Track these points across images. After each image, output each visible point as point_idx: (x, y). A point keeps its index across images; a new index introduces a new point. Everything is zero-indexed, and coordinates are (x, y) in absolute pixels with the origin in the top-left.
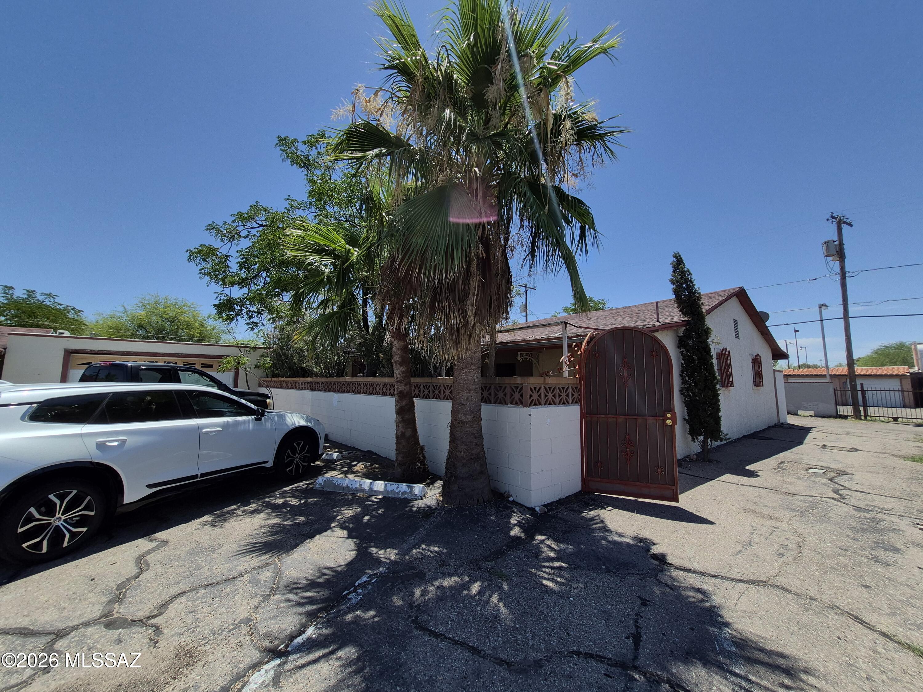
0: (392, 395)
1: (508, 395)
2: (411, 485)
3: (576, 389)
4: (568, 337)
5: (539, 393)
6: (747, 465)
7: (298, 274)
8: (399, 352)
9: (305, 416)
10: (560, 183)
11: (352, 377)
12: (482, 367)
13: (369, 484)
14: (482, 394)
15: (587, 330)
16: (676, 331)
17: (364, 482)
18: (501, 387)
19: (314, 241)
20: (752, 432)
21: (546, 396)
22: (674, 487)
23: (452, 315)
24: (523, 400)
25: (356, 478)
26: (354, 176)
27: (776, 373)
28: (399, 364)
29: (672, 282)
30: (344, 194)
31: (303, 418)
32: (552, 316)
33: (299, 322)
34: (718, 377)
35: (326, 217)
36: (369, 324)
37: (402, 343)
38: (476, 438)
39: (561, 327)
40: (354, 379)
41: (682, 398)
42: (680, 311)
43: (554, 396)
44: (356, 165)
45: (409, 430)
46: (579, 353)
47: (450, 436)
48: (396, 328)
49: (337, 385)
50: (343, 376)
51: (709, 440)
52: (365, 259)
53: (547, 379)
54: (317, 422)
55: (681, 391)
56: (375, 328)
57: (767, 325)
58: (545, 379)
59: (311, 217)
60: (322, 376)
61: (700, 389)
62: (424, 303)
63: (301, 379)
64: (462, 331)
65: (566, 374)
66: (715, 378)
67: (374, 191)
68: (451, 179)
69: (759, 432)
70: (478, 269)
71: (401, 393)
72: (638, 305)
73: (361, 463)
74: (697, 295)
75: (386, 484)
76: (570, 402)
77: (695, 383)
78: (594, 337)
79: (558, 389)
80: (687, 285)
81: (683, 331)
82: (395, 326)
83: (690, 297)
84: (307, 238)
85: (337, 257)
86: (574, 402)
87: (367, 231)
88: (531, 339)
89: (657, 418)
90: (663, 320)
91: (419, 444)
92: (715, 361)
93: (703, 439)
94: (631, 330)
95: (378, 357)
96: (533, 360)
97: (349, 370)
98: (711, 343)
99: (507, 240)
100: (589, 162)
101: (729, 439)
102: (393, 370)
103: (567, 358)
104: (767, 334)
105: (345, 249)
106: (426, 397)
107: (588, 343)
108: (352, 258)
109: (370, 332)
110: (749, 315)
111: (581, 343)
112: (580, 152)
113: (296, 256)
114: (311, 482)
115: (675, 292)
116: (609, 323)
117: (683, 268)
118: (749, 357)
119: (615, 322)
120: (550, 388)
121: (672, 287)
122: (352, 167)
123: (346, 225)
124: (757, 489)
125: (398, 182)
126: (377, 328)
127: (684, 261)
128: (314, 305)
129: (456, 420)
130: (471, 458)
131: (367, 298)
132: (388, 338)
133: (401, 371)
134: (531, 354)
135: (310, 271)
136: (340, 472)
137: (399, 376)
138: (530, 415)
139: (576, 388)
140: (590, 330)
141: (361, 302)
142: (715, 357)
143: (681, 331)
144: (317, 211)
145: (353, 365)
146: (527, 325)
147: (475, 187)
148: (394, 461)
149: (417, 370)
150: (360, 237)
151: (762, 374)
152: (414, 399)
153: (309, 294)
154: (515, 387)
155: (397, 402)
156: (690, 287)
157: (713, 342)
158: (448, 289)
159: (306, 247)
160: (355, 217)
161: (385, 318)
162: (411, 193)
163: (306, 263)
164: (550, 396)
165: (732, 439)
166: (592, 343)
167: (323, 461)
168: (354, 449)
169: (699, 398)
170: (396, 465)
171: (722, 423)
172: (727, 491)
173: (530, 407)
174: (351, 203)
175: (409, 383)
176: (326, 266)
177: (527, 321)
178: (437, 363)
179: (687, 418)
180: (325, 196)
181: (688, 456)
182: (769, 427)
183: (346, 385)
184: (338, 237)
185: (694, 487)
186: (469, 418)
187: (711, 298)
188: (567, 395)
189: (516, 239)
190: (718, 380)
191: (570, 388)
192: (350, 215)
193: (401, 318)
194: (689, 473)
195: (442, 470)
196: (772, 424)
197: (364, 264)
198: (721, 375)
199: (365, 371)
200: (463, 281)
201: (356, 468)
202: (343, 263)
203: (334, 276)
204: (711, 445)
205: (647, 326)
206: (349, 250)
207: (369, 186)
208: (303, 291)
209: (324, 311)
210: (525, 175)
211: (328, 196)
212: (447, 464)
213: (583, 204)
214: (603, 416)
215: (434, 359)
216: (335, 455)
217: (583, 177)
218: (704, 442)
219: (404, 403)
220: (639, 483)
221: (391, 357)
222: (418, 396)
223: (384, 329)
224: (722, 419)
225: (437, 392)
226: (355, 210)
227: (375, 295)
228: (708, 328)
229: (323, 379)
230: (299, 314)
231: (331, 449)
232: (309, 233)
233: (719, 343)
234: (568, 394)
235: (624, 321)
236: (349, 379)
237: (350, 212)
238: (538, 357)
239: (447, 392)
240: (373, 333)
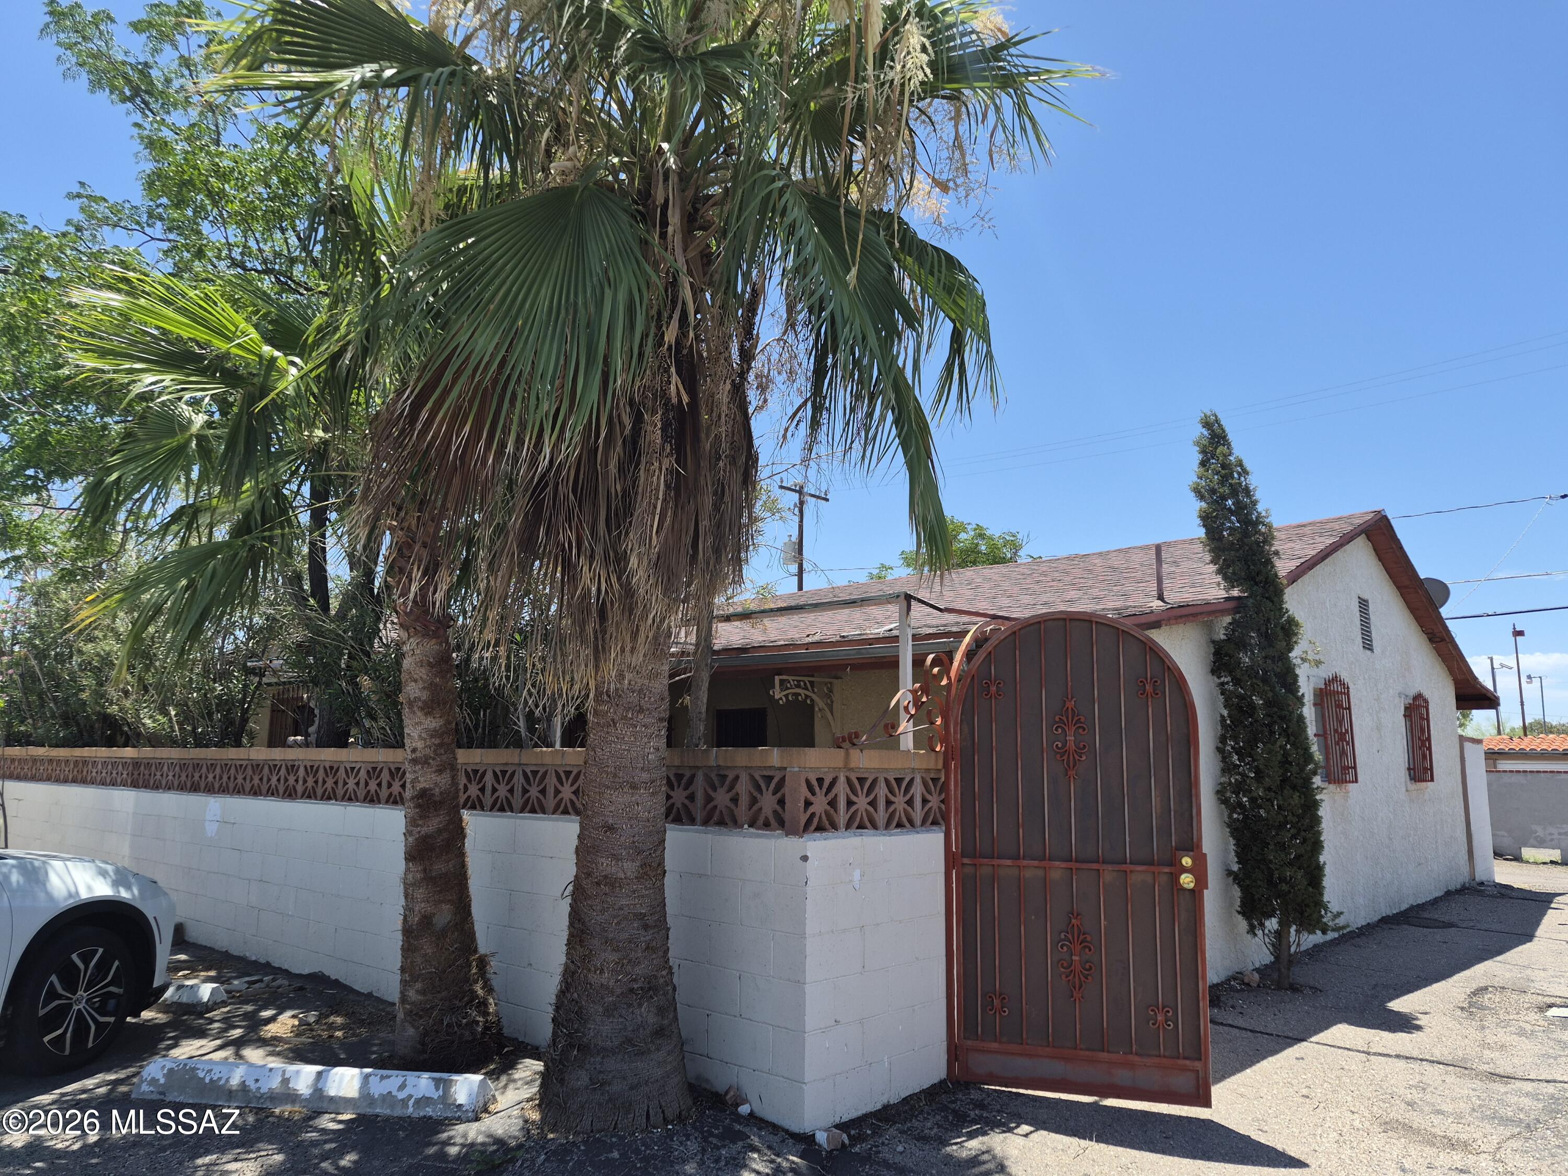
0: (395, 803)
1: (744, 800)
2: (444, 1075)
3: (934, 783)
4: (915, 637)
5: (831, 796)
6: (1391, 1000)
7: (105, 427)
8: (422, 673)
9: (110, 868)
10: (898, 204)
11: (271, 744)
12: (670, 720)
13: (313, 1076)
14: (669, 797)
15: (966, 619)
16: (1209, 627)
17: (298, 1072)
18: (725, 777)
19: (158, 328)
20: (1404, 906)
21: (850, 803)
22: (1198, 1065)
23: (586, 569)
24: (787, 817)
25: (270, 1059)
26: (293, 137)
27: (1467, 745)
28: (422, 709)
29: (1198, 492)
30: (261, 189)
31: (103, 873)
32: (871, 576)
33: (100, 574)
34: (1318, 756)
35: (200, 254)
36: (331, 585)
37: (431, 646)
38: (646, 927)
39: (894, 609)
40: (277, 754)
41: (1222, 814)
42: (1219, 572)
43: (873, 804)
44: (300, 107)
45: (446, 907)
46: (944, 682)
47: (571, 925)
48: (415, 601)
49: (218, 771)
50: (238, 744)
51: (1293, 929)
52: (322, 392)
53: (855, 753)
54: (151, 886)
55: (1221, 794)
56: (349, 599)
57: (1444, 615)
58: (847, 755)
59: (151, 253)
60: (173, 742)
61: (1269, 789)
62: (501, 530)
63: (102, 752)
64: (615, 613)
65: (907, 742)
66: (1309, 758)
67: (356, 187)
68: (588, 170)
69: (1421, 907)
70: (665, 437)
71: (423, 794)
72: (1108, 552)
73: (289, 1013)
74: (1262, 529)
75: (366, 1077)
76: (918, 821)
77: (1258, 772)
78: (986, 640)
79: (883, 784)
80: (1237, 503)
81: (1226, 628)
82: (412, 596)
83: (1245, 534)
84: (136, 316)
85: (231, 377)
86: (931, 821)
87: (330, 308)
88: (810, 640)
89: (1155, 869)
90: (1174, 596)
91: (476, 951)
92: (1308, 712)
93: (1276, 926)
94: (1087, 621)
95: (356, 685)
96: (814, 697)
97: (259, 724)
98: (1298, 661)
99: (747, 356)
100: (982, 149)
101: (1343, 927)
102: (401, 728)
103: (910, 697)
104: (1443, 640)
105: (260, 357)
106: (502, 806)
107: (970, 655)
108: (281, 386)
109: (333, 613)
110: (1399, 588)
111: (950, 655)
112: (957, 118)
113: (103, 371)
114: (122, 1074)
115: (1206, 519)
116: (1026, 599)
117: (1225, 456)
118: (1397, 700)
119: (1044, 598)
120: (861, 780)
121: (1197, 505)
122: (291, 110)
123: (267, 284)
124: (1415, 1065)
125: (428, 166)
126: (354, 598)
127: (1231, 437)
128: (153, 524)
129: (589, 875)
130: (632, 990)
131: (325, 508)
132: (390, 632)
133: (427, 730)
134: (812, 683)
135: (142, 417)
136: (218, 1042)
137: (419, 745)
138: (805, 858)
139: (934, 780)
140: (979, 619)
141: (305, 518)
142: (1309, 699)
143: (1222, 627)
144: (171, 236)
145: (274, 711)
146: (802, 601)
147: (660, 200)
148: (394, 1004)
149: (476, 727)
150: (308, 322)
151: (1430, 749)
152: (466, 815)
153: (136, 489)
154: (764, 777)
155: (412, 822)
156: (1245, 507)
157: (1304, 660)
158: (575, 492)
159: (133, 343)
160: (292, 261)
161: (380, 569)
162: (470, 199)
163: (132, 395)
164: (862, 802)
165: (1353, 927)
166: (981, 655)
167: (167, 1008)
168: (267, 968)
169: (1268, 812)
170: (401, 1015)
171: (1327, 882)
172: (1339, 1073)
173: (806, 836)
174: (282, 218)
175: (452, 766)
176: (195, 403)
177: (800, 587)
178: (537, 706)
179: (1235, 868)
180: (200, 191)
181: (1238, 976)
182: (1448, 893)
183: (249, 771)
184: (239, 318)
185: (1251, 1063)
186: (630, 868)
187: (1301, 537)
188: (910, 802)
189: (775, 357)
190: (1316, 764)
191: (918, 780)
192: (278, 255)
193: (431, 571)
194: (1240, 1022)
195: (543, 1030)
196: (1455, 885)
197: (320, 405)
198: (1326, 750)
199: (312, 729)
200: (621, 469)
201: (272, 1030)
202: (251, 400)
203: (219, 437)
204: (1298, 945)
205: (1130, 611)
206: (273, 360)
207: (338, 170)
208: (119, 478)
209: (184, 541)
210: (804, 174)
211: (210, 194)
212: (558, 1008)
213: (962, 269)
214: (1009, 862)
215: (530, 694)
216: (206, 991)
217: (962, 192)
218: (1280, 935)
219: (433, 824)
220: (1105, 1055)
221: (398, 687)
222: (475, 805)
223: (378, 600)
224: (1327, 870)
225: (534, 792)
226: (293, 241)
227: (350, 500)
228: (1292, 622)
229: (174, 753)
230: (102, 550)
231: (194, 970)
232: (142, 302)
233: (1318, 663)
234: (912, 797)
235: (1073, 594)
236: (260, 753)
237: (279, 244)
238: (831, 691)
239: (567, 792)
240: (342, 614)
